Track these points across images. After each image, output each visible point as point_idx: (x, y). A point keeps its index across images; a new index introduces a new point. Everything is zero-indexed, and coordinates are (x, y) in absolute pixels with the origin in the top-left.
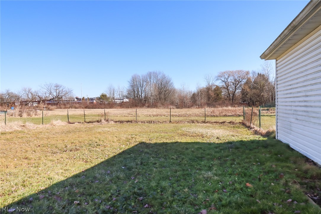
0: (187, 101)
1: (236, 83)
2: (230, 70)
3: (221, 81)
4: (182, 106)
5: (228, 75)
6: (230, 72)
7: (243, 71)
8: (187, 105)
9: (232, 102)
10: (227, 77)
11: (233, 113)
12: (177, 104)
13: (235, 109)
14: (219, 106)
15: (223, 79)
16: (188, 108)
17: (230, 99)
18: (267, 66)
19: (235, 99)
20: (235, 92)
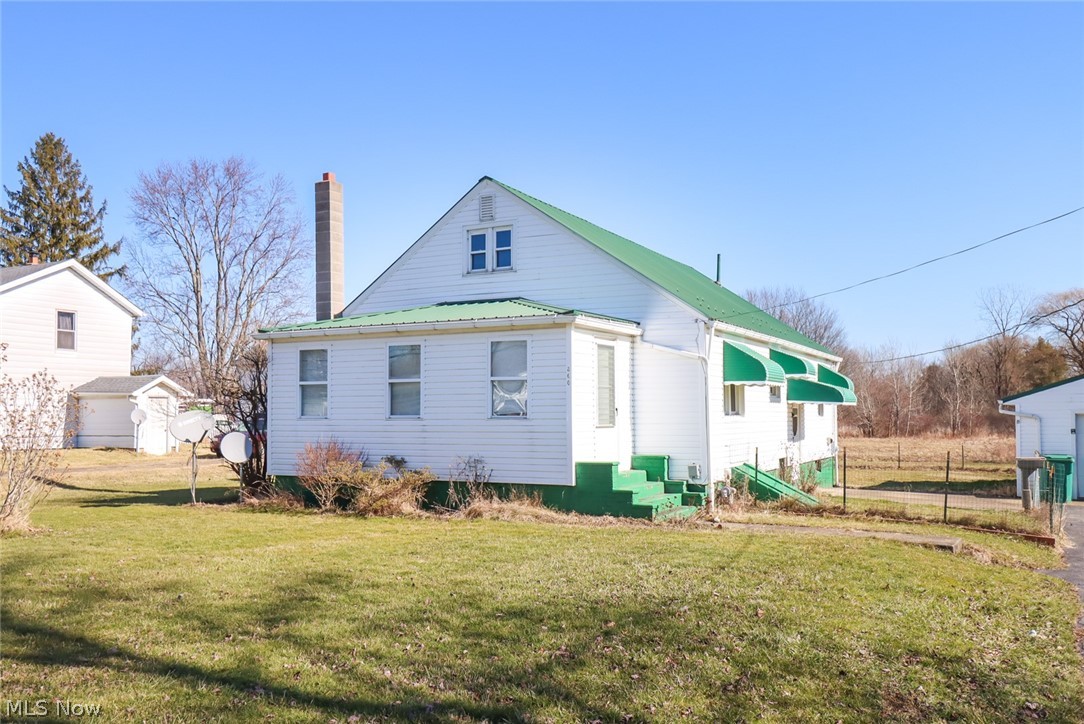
0: (905, 410)
4: (887, 428)
8: (904, 422)
10: (1077, 313)
12: (866, 421)
16: (911, 434)
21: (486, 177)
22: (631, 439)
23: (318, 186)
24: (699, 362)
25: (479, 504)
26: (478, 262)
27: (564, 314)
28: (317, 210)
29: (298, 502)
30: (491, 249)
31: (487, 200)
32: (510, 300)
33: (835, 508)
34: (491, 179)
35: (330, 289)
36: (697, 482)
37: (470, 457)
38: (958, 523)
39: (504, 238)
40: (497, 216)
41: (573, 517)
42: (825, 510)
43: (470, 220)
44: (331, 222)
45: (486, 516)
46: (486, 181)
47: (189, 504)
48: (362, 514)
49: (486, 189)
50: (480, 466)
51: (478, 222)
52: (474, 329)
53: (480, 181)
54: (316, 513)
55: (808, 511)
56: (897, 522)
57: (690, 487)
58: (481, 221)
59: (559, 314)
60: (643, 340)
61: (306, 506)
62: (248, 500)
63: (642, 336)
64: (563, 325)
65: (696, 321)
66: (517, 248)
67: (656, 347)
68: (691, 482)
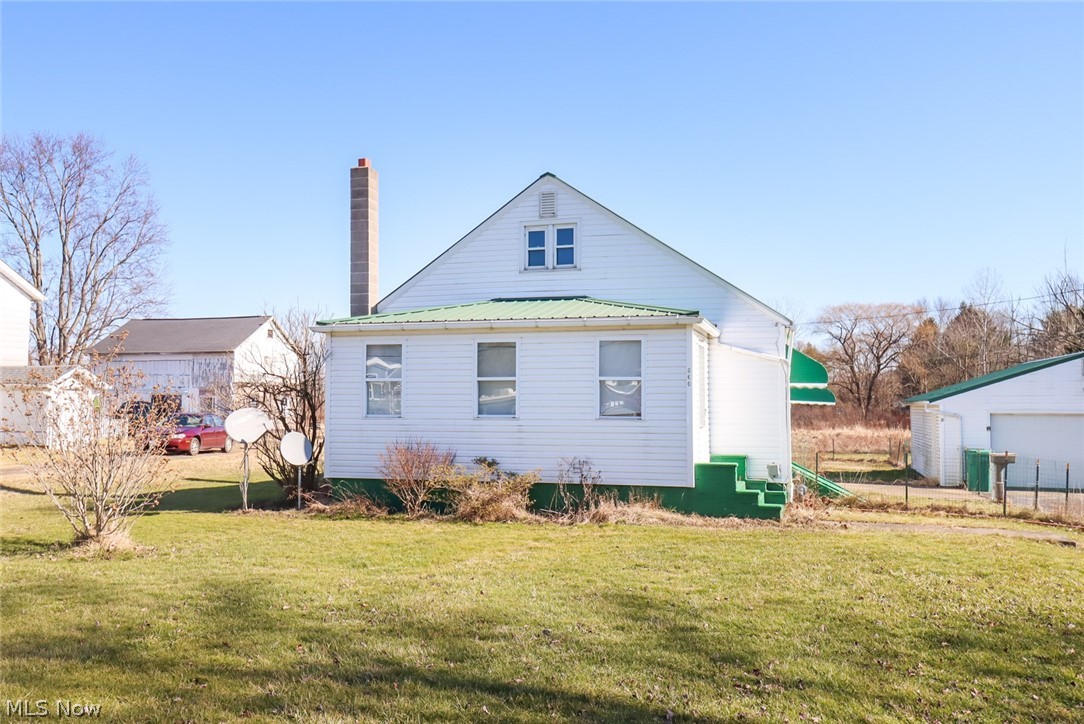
1: (881, 343)
2: (861, 302)
3: (828, 336)
5: (852, 318)
6: (861, 307)
7: (904, 308)
9: (867, 407)
10: (849, 324)
11: (874, 448)
13: (876, 434)
14: (823, 423)
15: (836, 332)
17: (859, 400)
18: (983, 292)
19: (876, 400)
20: (875, 375)
21: (548, 174)
22: (708, 439)
23: (354, 171)
24: (780, 364)
25: (605, 507)
26: (536, 259)
27: (687, 315)
28: (352, 197)
29: (379, 507)
30: (551, 246)
31: (547, 197)
32: (577, 298)
33: (898, 504)
34: (553, 176)
35: (368, 281)
36: (777, 481)
37: (575, 458)
38: (1019, 517)
39: (566, 236)
40: (559, 213)
41: (695, 519)
42: (889, 507)
43: (529, 215)
44: (369, 210)
45: (612, 520)
46: (547, 177)
47: (240, 511)
48: (468, 518)
49: (547, 186)
50: (585, 468)
51: (537, 219)
52: (584, 327)
53: (541, 177)
54: (408, 520)
55: (873, 508)
56: (962, 517)
57: (771, 486)
58: (541, 217)
59: (681, 314)
60: (719, 342)
61: (390, 513)
62: (313, 506)
63: (719, 338)
64: (684, 326)
65: (777, 324)
66: (579, 246)
67: (733, 348)
68: (771, 481)
